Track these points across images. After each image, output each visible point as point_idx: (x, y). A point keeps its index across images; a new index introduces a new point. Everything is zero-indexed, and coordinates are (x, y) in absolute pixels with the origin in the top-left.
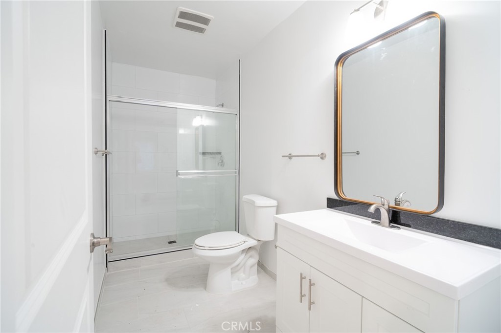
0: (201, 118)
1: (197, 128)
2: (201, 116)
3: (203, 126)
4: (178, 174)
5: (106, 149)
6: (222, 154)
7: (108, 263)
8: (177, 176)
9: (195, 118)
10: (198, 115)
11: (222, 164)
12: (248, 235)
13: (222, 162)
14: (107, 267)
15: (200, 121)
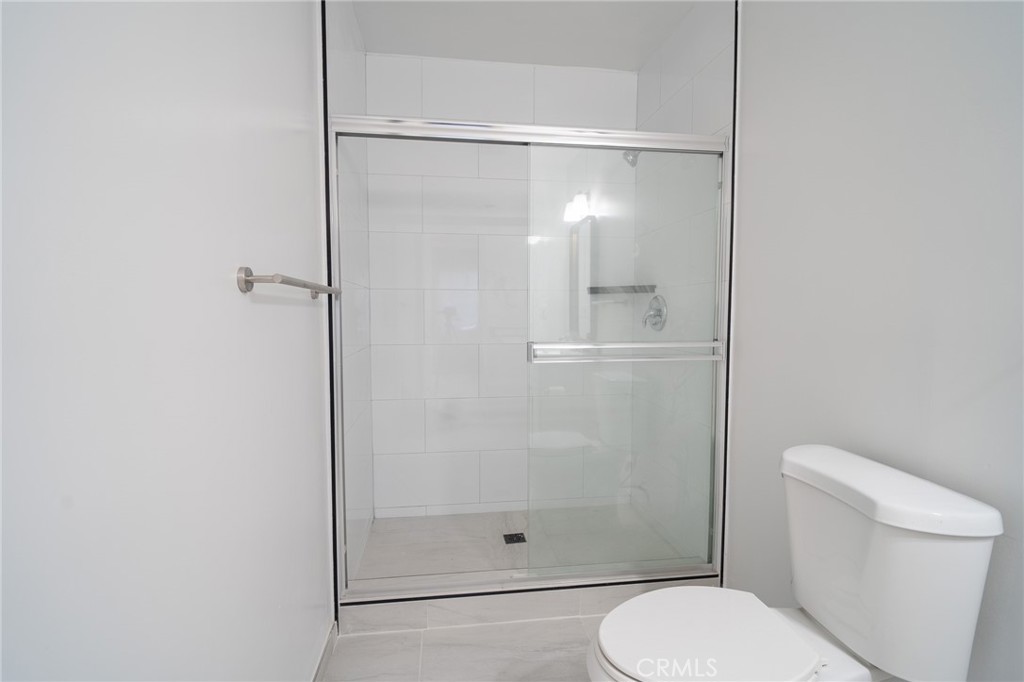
0: (588, 199)
1: (574, 230)
2: (588, 195)
3: (592, 218)
4: (530, 354)
5: (330, 284)
6: (658, 291)
7: (339, 607)
8: (529, 359)
9: (571, 200)
10: (580, 193)
11: (658, 318)
12: (802, 610)
13: (659, 313)
14: (336, 618)
15: (585, 207)
